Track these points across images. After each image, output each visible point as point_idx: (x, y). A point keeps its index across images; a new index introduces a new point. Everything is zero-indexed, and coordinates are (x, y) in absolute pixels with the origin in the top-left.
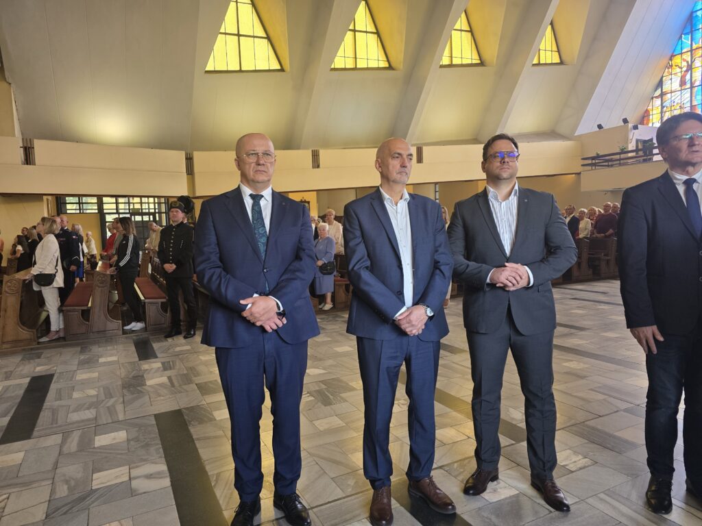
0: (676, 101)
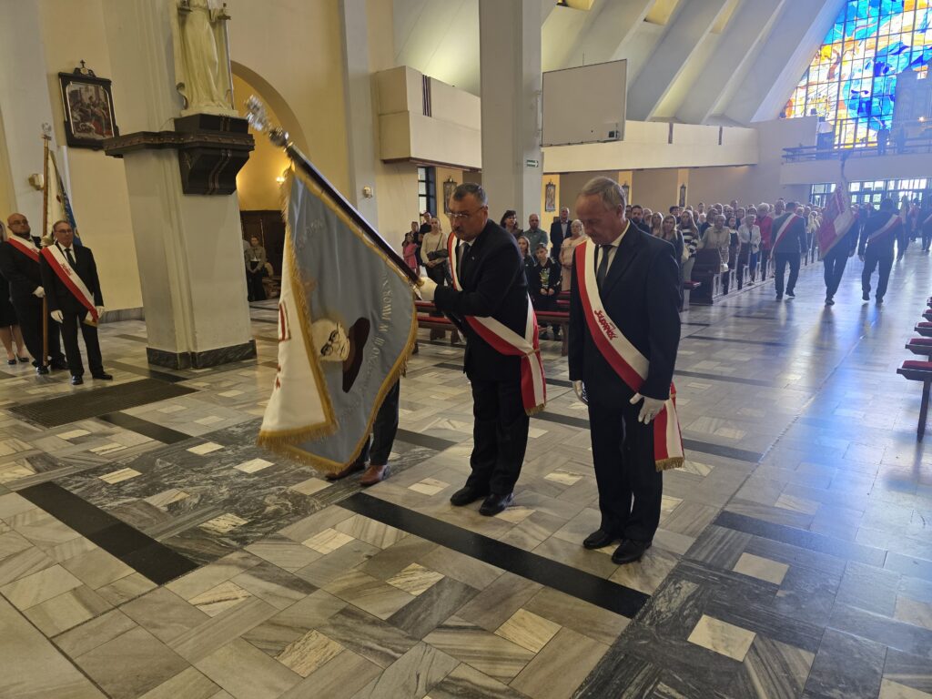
0: (823, 94)
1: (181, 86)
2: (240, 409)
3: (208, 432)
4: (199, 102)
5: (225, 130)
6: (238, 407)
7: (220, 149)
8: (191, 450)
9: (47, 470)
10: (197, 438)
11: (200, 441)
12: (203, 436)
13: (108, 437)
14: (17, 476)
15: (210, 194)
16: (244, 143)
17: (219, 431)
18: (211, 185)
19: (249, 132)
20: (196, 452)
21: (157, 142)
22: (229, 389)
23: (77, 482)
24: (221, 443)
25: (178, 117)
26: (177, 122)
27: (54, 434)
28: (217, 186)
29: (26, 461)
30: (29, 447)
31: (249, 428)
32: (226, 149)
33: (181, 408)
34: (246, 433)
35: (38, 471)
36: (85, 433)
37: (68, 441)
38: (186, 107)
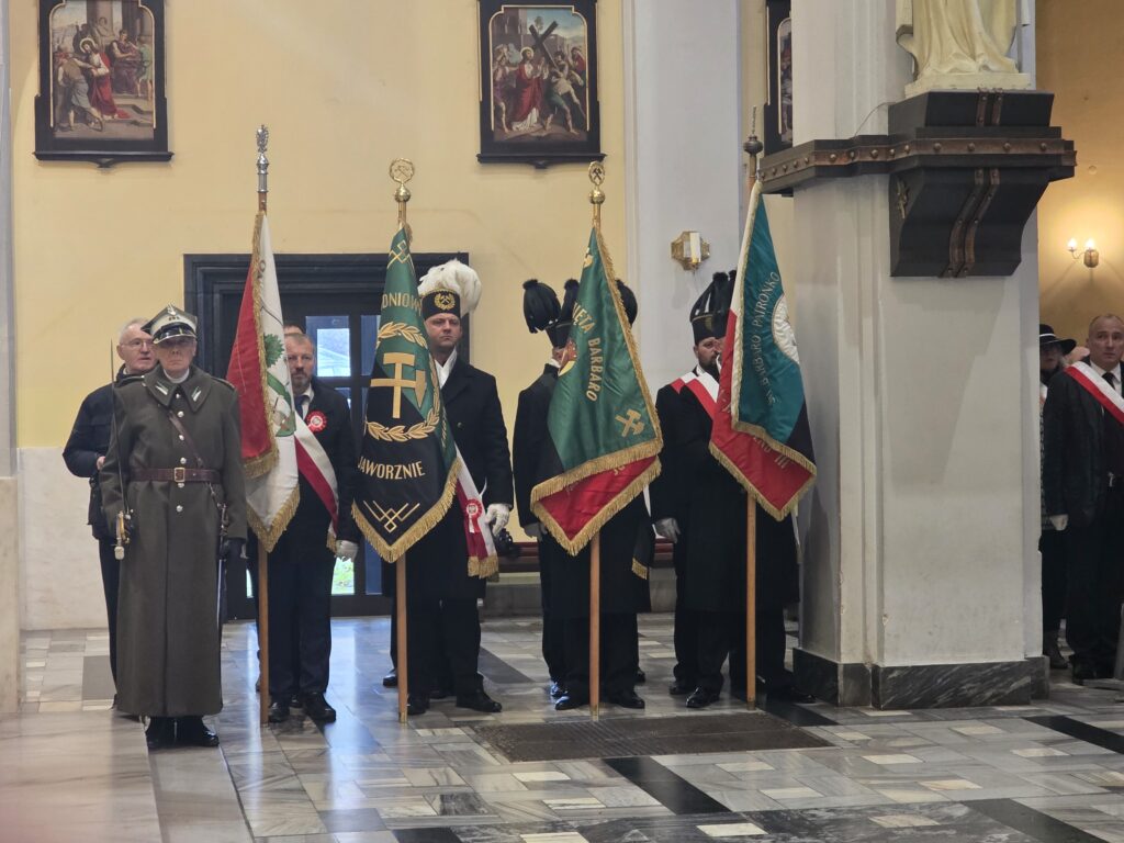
1: (906, 31)
2: (870, 786)
3: (768, 808)
4: (941, 63)
5: (988, 123)
6: (873, 782)
7: (973, 169)
8: (701, 827)
9: (457, 813)
10: (736, 814)
11: (736, 818)
12: (748, 813)
13: (590, 789)
14: (409, 813)
15: (956, 275)
16: (1037, 151)
17: (788, 812)
18: (955, 253)
19: (1052, 124)
20: (707, 832)
21: (843, 162)
22: (900, 750)
23: (484, 835)
24: (765, 829)
25: (898, 100)
26: (896, 111)
27: (511, 772)
28: (970, 255)
29: (438, 797)
30: (461, 782)
31: (850, 816)
32: (987, 169)
33: (766, 767)
34: (832, 822)
35: (444, 812)
36: (564, 777)
37: (524, 783)
38: (916, 76)
